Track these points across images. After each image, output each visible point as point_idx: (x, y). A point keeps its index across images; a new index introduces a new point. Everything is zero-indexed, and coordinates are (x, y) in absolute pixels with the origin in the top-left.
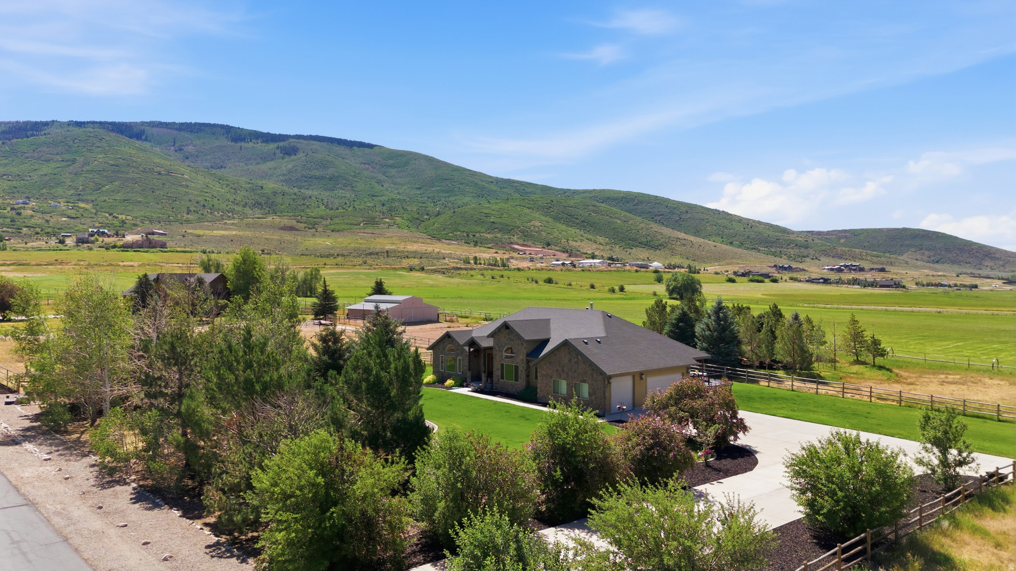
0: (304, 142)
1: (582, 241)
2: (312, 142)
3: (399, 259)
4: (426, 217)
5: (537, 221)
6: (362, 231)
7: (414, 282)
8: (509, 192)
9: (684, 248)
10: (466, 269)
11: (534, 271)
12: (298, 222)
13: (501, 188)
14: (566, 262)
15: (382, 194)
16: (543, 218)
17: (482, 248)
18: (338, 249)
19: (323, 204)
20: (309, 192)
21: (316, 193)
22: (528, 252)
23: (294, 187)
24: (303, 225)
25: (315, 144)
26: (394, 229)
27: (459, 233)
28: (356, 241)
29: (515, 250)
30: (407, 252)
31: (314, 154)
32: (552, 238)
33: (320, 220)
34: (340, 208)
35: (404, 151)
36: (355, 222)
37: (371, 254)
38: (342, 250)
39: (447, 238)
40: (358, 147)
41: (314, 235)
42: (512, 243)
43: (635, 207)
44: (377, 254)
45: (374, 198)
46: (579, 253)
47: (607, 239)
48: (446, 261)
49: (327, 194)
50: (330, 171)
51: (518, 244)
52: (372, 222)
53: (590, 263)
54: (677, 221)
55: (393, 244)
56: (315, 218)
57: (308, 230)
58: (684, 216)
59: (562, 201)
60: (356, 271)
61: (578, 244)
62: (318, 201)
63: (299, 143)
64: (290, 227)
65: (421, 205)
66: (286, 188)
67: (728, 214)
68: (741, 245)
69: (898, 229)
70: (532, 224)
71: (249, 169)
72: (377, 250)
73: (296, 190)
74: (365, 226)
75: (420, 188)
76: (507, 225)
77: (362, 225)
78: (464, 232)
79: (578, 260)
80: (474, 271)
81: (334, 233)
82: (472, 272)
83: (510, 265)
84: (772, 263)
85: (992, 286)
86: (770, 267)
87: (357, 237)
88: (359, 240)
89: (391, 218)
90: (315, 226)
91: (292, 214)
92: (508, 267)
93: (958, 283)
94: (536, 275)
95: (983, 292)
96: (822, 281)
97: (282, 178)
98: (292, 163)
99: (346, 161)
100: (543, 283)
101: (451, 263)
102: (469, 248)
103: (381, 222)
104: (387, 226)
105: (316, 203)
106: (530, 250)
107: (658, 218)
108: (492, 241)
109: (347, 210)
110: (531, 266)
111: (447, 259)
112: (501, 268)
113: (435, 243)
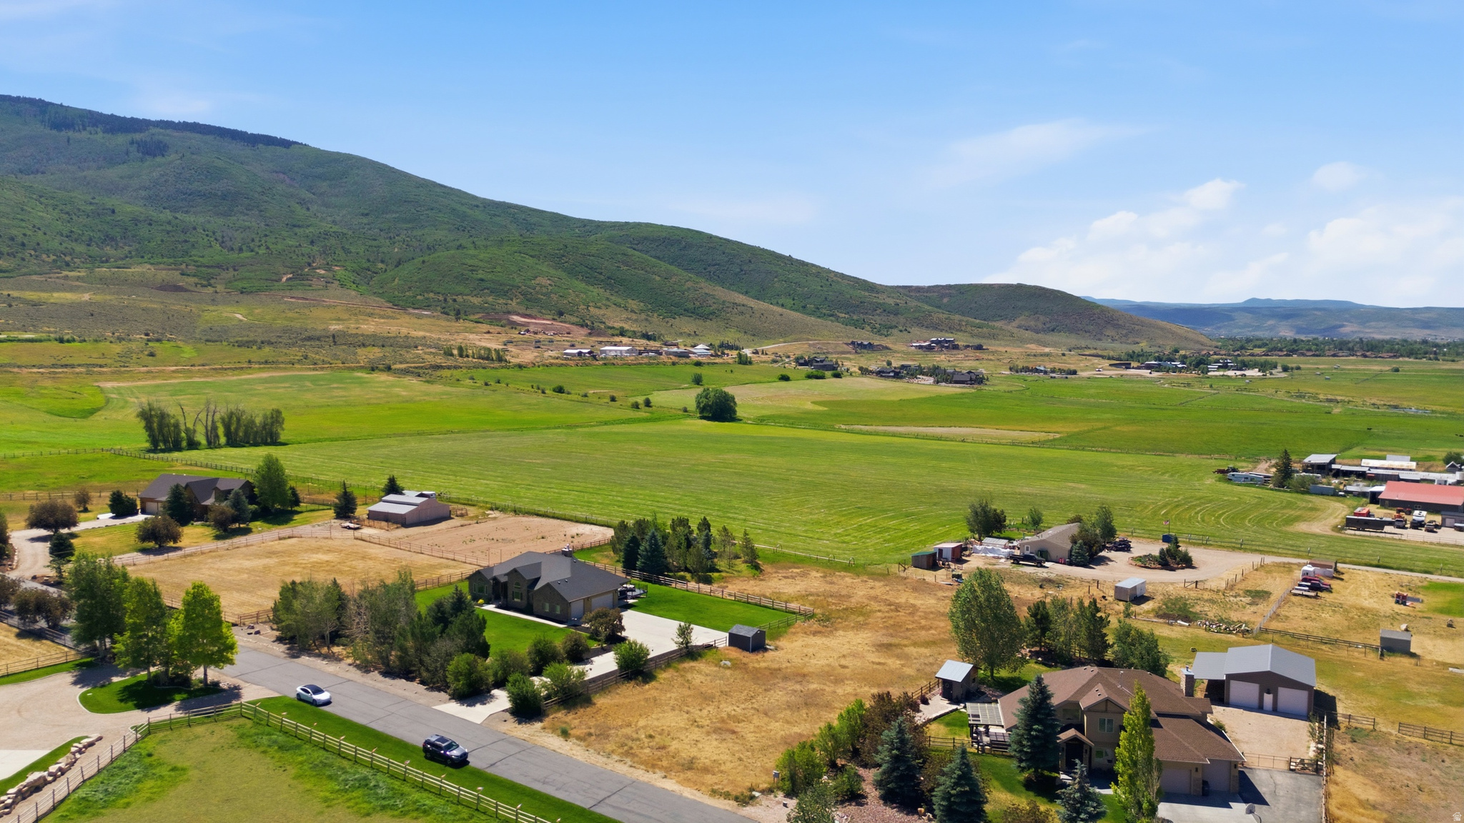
0: (176, 134)
1: (607, 307)
2: (188, 134)
3: (352, 349)
4: (380, 265)
5: (545, 278)
6: (288, 293)
7: (381, 392)
8: (504, 224)
9: (741, 317)
10: (449, 368)
11: (541, 368)
12: (182, 274)
13: (492, 216)
14: (584, 350)
15: (308, 223)
16: (552, 272)
17: (467, 324)
18: (260, 330)
19: (216, 239)
20: (190, 219)
21: (201, 220)
22: (532, 329)
23: (165, 209)
24: (192, 280)
25: (194, 138)
26: (335, 288)
27: (431, 295)
28: (284, 315)
29: (514, 325)
30: (362, 335)
31: (194, 157)
32: (566, 304)
33: (217, 271)
34: (244, 247)
35: (338, 153)
36: (273, 277)
37: (310, 339)
38: (266, 332)
39: (417, 306)
40: (264, 144)
41: (214, 300)
42: (509, 313)
43: (682, 253)
44: (318, 339)
45: (296, 230)
46: (602, 327)
47: (642, 304)
48: (420, 351)
49: (220, 221)
50: (223, 185)
51: (518, 314)
52: (300, 277)
53: (616, 351)
54: (736, 274)
55: (339, 319)
56: (208, 267)
57: (201, 290)
58: (745, 268)
59: (580, 246)
60: (297, 373)
61: (602, 312)
62: (207, 235)
63: (168, 135)
64: (175, 286)
65: (371, 243)
66: (153, 214)
68: (816, 312)
69: (1012, 285)
70: (538, 282)
71: (85, 177)
72: (318, 333)
73: (167, 215)
74: (291, 283)
75: (367, 215)
76: (501, 284)
77: (284, 279)
78: (439, 294)
79: (601, 342)
80: (460, 370)
81: (245, 296)
82: (456, 373)
83: (508, 358)
84: (849, 338)
85: (1096, 370)
86: (847, 344)
87: (283, 306)
88: (287, 311)
89: (328, 267)
90: (212, 281)
91: (171, 260)
92: (506, 361)
93: (1057, 366)
94: (540, 374)
95: (1080, 383)
96: (892, 374)
97: (143, 193)
98: (159, 169)
99: (247, 168)
100: (552, 392)
101: (426, 356)
102: (448, 324)
103: (313, 277)
104: (324, 284)
105: (206, 238)
106: (536, 323)
107: (712, 269)
108: (481, 309)
109: (257, 253)
110: (536, 357)
111: (420, 348)
112: (497, 364)
113: (398, 317)
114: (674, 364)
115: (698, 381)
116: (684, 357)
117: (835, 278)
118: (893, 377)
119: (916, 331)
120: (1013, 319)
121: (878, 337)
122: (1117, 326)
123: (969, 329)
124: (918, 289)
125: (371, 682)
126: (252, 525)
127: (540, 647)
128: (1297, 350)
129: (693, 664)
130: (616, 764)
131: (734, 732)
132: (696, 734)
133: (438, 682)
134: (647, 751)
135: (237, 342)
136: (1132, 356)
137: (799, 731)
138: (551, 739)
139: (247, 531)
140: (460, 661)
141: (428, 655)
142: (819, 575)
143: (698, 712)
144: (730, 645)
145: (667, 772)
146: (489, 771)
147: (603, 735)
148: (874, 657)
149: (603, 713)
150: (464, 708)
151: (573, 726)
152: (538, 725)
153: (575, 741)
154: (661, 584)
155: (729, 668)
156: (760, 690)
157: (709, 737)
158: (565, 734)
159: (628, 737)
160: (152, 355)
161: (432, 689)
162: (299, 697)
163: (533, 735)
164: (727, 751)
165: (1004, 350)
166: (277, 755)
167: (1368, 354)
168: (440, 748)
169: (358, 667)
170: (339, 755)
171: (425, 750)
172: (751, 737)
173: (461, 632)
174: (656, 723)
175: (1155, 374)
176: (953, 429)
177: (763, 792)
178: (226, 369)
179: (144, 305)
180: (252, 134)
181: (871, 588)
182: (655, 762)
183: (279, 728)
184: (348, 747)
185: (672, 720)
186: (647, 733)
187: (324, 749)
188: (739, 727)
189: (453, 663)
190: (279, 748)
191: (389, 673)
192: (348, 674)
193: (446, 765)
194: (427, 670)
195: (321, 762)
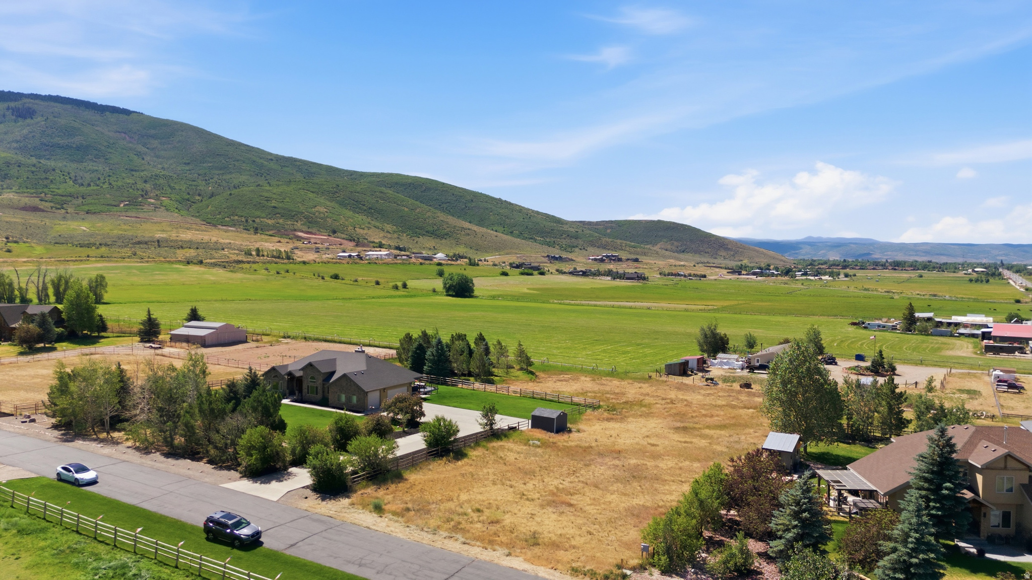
0: (42, 103)
1: (369, 228)
2: (52, 104)
3: (173, 250)
4: (198, 198)
5: (322, 207)
6: (124, 214)
7: (194, 277)
8: (292, 172)
9: (468, 237)
10: (248, 262)
11: (321, 264)
12: (42, 200)
13: (282, 167)
14: (353, 254)
15: (143, 169)
16: (328, 203)
17: (263, 236)
18: (99, 237)
19: (70, 178)
20: (51, 164)
21: (60, 165)
22: (313, 241)
23: (31, 156)
24: (48, 205)
25: (56, 107)
26: (162, 212)
27: (236, 218)
28: (120, 227)
29: (299, 239)
30: (181, 241)
31: (56, 119)
32: (338, 226)
33: (69, 198)
34: (92, 184)
35: (167, 120)
36: (114, 203)
37: (139, 243)
38: (104, 238)
39: (224, 224)
40: (110, 112)
41: (64, 218)
42: (295, 230)
43: (423, 194)
44: (146, 243)
45: (134, 173)
46: (366, 241)
47: (395, 227)
48: (226, 252)
49: (74, 165)
50: (77, 140)
51: (302, 232)
52: (134, 203)
53: (377, 255)
54: (463, 209)
55: (163, 231)
56: (62, 196)
57: (56, 211)
58: (469, 205)
59: (348, 186)
60: (126, 264)
61: (365, 231)
62: (63, 175)
63: (36, 104)
64: (34, 207)
65: (191, 183)
66: (20, 158)
67: (510, 204)
68: (520, 235)
69: (654, 221)
70: (316, 209)
72: (146, 239)
73: (34, 160)
74: (126, 207)
75: (189, 164)
76: (289, 211)
77: (122, 205)
78: (242, 216)
79: (365, 250)
80: (257, 264)
81: (90, 215)
82: (255, 266)
83: (295, 258)
84: (545, 253)
85: (718, 275)
86: (543, 257)
87: (119, 222)
88: (122, 225)
89: (157, 197)
90: (65, 206)
91: (33, 191)
92: (293, 259)
93: (693, 272)
94: (322, 269)
95: (709, 282)
96: (581, 273)
97: (15, 145)
98: (28, 128)
99: (96, 128)
100: (329, 278)
101: (231, 255)
102: (249, 236)
103: (145, 204)
104: (153, 208)
105: (62, 177)
106: (315, 238)
107: (445, 206)
108: (273, 227)
109: (102, 187)
110: (316, 258)
111: (226, 250)
112: (286, 261)
113: (210, 230)
114: (421, 264)
115: (441, 274)
116: (428, 260)
117: (532, 214)
118: (582, 275)
119: (590, 249)
120: (655, 244)
121: (565, 253)
122: (727, 249)
123: (627, 249)
124: (590, 223)
125: (150, 462)
126: (57, 345)
127: (341, 424)
128: (848, 266)
129: (500, 443)
130: (446, 541)
131: (571, 505)
132: (528, 508)
133: (227, 460)
134: (479, 525)
135: (80, 244)
136: (741, 267)
137: (641, 503)
138: (361, 516)
139: (54, 349)
140: (254, 434)
141: (218, 432)
142: (588, 379)
143: (522, 486)
144: (532, 427)
145: (511, 549)
146: (289, 552)
147: (423, 510)
148: (677, 437)
149: (419, 488)
150: (257, 485)
151: (386, 501)
152: (345, 502)
153: (391, 517)
154: (448, 385)
155: (539, 447)
156: (580, 465)
157: (544, 511)
158: (378, 509)
159: (452, 512)
160: (9, 251)
161: (221, 468)
162: (60, 478)
163: (341, 512)
164: (570, 524)
165: (653, 262)
166: (14, 540)
167: (896, 268)
168: (226, 526)
169: (137, 449)
170: (95, 538)
171: (207, 530)
172: (591, 510)
173: (255, 410)
174: (480, 497)
175: (759, 278)
176: (636, 303)
177: (634, 569)
178: (68, 261)
179: (8, 219)
180: (101, 105)
181: (640, 388)
182: (491, 538)
183: (25, 509)
184: (106, 528)
185: (496, 494)
186: (474, 508)
187: (77, 532)
188: (574, 500)
189: (245, 436)
190: (19, 531)
191: (174, 453)
192: (124, 455)
193: (233, 546)
194: (216, 447)
195: (69, 547)
